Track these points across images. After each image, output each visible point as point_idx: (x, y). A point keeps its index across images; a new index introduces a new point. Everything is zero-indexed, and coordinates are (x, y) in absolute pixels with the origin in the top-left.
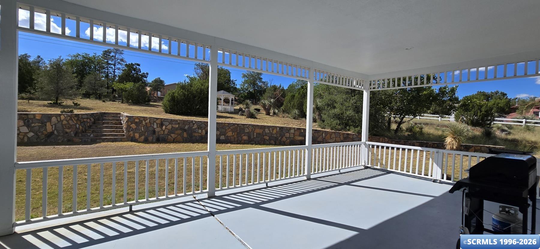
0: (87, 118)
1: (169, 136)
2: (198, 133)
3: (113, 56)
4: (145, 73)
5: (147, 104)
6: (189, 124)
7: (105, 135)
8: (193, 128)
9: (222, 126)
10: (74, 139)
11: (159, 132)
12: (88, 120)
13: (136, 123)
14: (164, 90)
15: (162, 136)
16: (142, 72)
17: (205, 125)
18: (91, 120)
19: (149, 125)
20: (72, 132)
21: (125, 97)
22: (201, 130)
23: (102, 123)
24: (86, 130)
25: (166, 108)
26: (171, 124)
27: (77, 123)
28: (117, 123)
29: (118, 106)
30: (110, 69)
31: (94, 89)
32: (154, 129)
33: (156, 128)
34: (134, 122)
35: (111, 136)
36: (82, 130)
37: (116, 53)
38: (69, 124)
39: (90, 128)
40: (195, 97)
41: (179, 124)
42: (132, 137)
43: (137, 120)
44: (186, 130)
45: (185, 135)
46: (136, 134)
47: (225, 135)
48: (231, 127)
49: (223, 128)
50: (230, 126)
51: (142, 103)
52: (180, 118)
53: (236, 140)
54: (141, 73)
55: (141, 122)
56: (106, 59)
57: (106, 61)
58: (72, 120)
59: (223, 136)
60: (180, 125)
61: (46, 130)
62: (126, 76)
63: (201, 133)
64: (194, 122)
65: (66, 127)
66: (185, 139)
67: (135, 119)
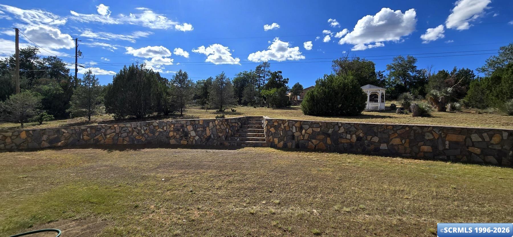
0: (235, 123)
1: (310, 142)
2: (346, 138)
3: (263, 70)
4: (286, 79)
5: (288, 108)
6: (334, 127)
7: (249, 140)
8: (339, 132)
9: (383, 129)
10: (225, 142)
11: (298, 137)
12: (236, 125)
13: (275, 127)
14: (302, 93)
15: (302, 142)
16: (284, 78)
17: (356, 128)
18: (238, 124)
19: (287, 129)
20: (223, 136)
21: (270, 102)
22: (350, 135)
23: (247, 127)
24: (234, 134)
25: (305, 109)
26: (312, 128)
27: (227, 128)
28: (259, 127)
29: (264, 110)
30: (261, 81)
31: (249, 98)
32: (293, 133)
33: (295, 132)
34: (273, 126)
35: (253, 140)
36: (231, 134)
37: (265, 67)
38: (221, 128)
39: (238, 132)
40: (337, 93)
41: (321, 127)
42: (272, 143)
43: (276, 124)
44: (330, 135)
45: (329, 141)
46: (275, 139)
47: (387, 143)
48: (398, 132)
49: (384, 133)
50: (397, 130)
51: (283, 107)
52: (321, 120)
53: (408, 150)
54: (283, 80)
55: (280, 125)
56: (258, 73)
57: (258, 74)
58: (223, 124)
59: (385, 145)
60: (322, 129)
61: (206, 134)
62: (271, 83)
63: (350, 140)
64: (340, 125)
65: (219, 131)
66: (329, 147)
67: (274, 122)
